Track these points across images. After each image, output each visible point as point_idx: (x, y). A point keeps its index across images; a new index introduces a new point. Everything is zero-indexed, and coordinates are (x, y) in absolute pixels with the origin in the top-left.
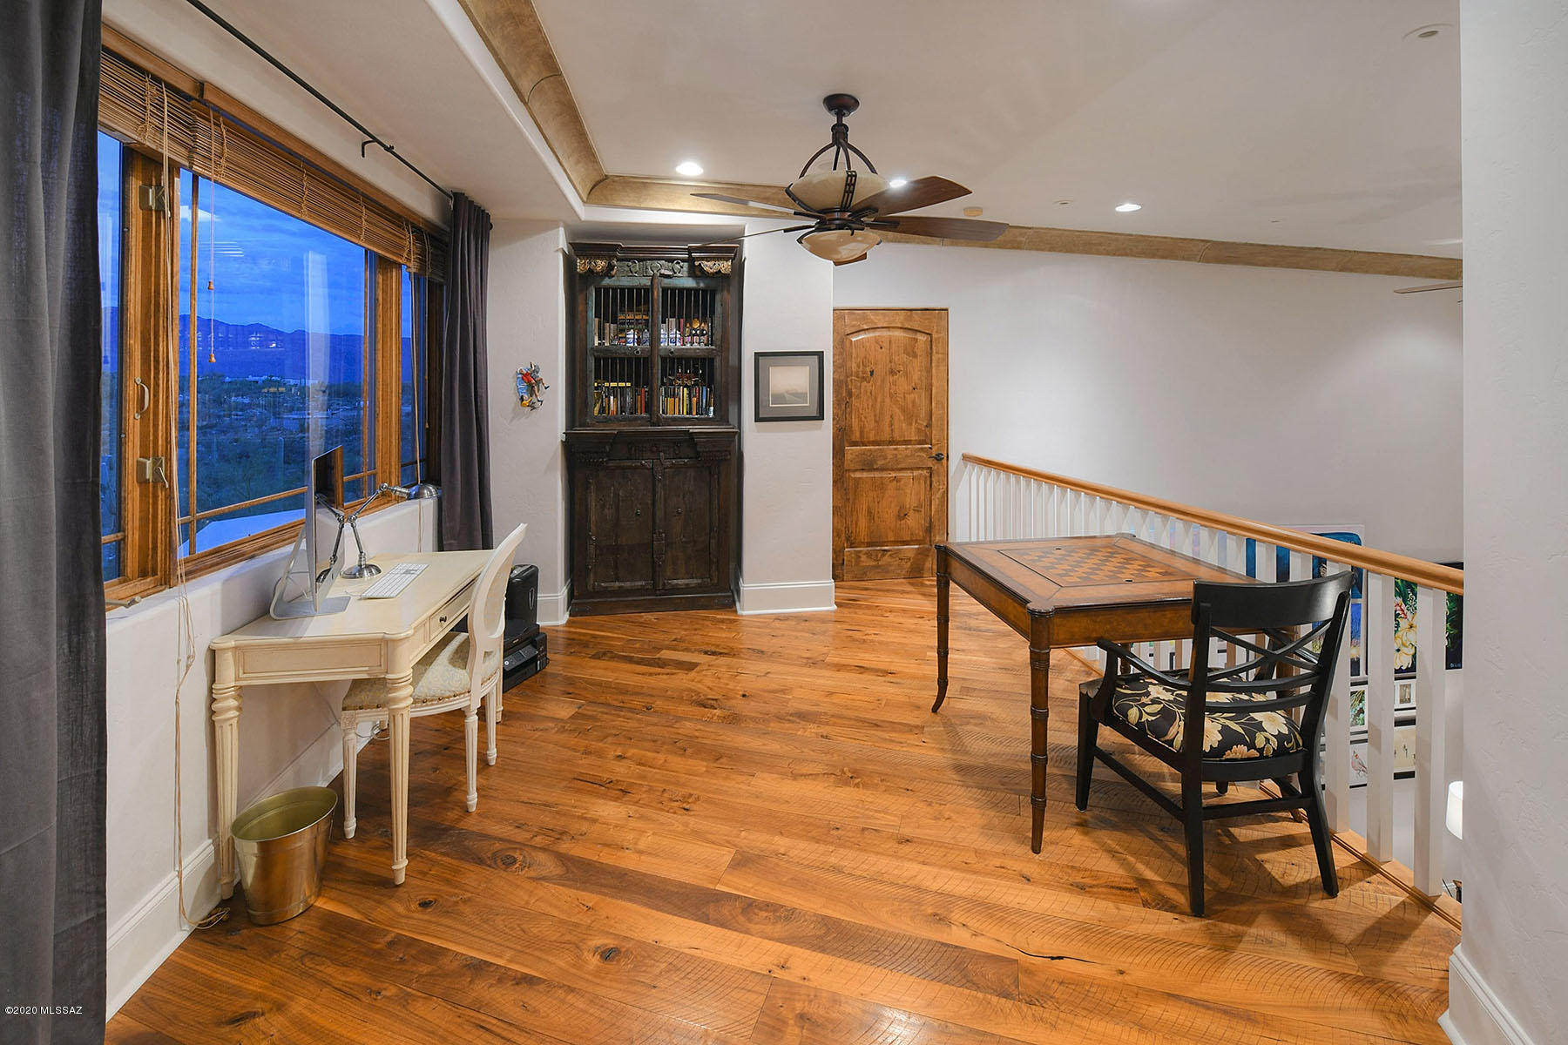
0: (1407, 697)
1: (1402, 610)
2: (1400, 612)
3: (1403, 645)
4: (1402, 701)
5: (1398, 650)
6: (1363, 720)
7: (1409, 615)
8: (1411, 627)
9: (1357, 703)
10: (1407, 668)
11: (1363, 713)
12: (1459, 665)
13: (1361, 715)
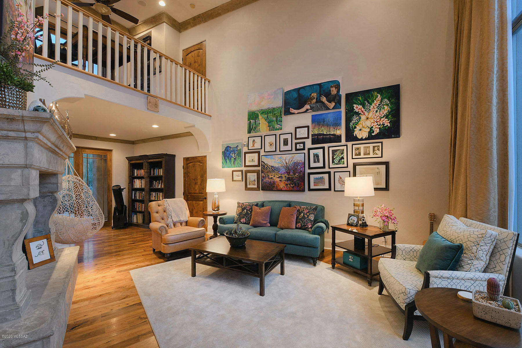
0: (368, 152)
1: (362, 111)
2: (361, 112)
3: (363, 127)
4: (365, 154)
5: (360, 130)
6: (344, 162)
7: (366, 113)
8: (367, 119)
9: (340, 154)
10: (366, 138)
11: (344, 159)
12: (398, 136)
13: (343, 160)
